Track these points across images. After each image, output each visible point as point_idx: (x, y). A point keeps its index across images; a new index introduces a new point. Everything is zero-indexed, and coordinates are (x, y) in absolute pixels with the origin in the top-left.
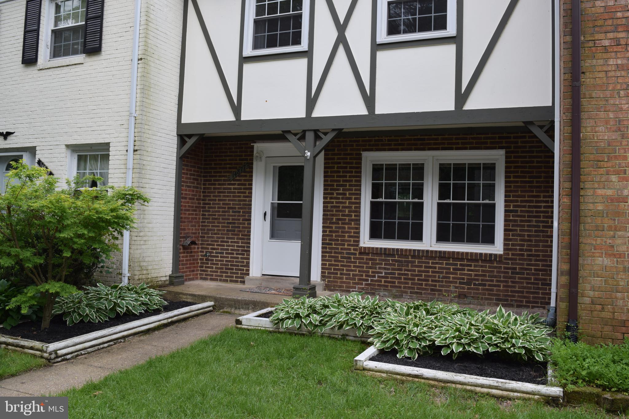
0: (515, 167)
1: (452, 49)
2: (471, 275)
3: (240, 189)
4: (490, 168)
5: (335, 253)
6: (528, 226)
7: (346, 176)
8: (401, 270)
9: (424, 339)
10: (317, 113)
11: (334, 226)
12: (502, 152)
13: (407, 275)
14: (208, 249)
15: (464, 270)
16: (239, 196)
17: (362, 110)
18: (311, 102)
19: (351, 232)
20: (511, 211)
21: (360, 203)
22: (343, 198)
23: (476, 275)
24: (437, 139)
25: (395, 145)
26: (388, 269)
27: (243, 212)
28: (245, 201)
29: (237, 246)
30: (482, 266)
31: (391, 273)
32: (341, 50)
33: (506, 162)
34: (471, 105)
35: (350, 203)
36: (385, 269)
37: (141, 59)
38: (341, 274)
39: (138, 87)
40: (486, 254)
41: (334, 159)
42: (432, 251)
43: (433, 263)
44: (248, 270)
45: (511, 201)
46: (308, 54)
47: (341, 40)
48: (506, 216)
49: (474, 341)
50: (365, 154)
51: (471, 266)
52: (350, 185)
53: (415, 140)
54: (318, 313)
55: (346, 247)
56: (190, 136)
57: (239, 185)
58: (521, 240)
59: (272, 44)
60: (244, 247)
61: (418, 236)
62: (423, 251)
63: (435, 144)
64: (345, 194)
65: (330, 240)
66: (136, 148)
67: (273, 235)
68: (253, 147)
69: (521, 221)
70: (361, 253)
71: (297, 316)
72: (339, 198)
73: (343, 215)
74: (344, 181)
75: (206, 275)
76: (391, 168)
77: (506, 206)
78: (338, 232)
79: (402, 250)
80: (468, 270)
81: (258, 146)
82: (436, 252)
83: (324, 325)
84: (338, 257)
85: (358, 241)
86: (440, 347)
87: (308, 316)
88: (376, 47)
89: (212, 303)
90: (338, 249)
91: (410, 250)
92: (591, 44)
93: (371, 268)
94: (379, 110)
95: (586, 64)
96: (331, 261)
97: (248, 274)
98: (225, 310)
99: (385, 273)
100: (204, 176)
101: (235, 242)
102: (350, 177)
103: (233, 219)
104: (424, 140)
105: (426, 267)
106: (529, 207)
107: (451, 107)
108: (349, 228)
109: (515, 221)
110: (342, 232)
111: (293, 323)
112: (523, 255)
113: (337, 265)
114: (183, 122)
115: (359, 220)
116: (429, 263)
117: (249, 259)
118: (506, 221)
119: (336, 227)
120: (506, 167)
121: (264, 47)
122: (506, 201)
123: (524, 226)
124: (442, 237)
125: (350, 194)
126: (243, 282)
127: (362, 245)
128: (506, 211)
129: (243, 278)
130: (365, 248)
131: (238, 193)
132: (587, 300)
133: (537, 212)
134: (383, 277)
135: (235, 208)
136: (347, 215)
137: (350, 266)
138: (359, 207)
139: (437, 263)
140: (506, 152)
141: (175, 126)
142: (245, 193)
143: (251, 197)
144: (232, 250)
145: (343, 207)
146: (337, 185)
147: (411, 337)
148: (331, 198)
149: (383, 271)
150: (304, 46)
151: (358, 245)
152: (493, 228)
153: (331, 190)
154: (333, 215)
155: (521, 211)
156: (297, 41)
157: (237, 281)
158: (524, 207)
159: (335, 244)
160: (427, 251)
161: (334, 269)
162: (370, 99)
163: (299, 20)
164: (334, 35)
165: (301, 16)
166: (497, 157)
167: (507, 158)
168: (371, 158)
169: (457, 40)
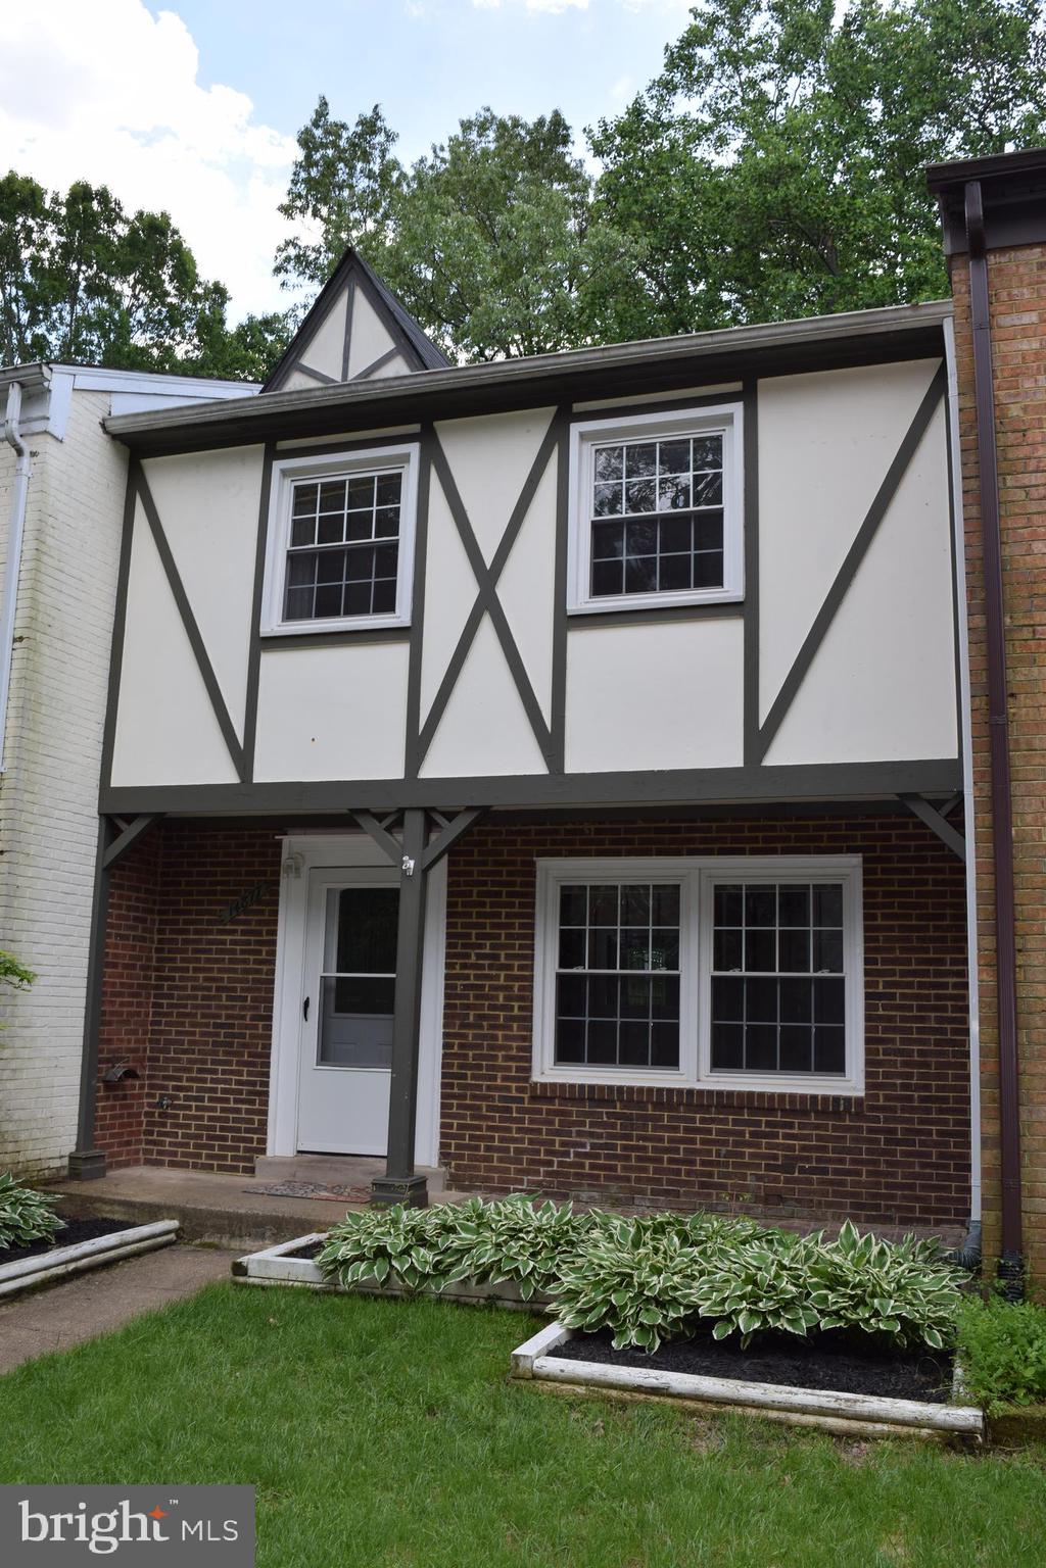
0: (887, 894)
1: (735, 628)
2: (791, 1148)
3: (248, 943)
4: (829, 898)
5: (474, 1097)
6: (920, 1031)
7: (498, 915)
8: (629, 1137)
9: (675, 1303)
10: (430, 770)
11: (470, 1033)
12: (856, 860)
13: (645, 1149)
14: (165, 1088)
15: (775, 1136)
16: (245, 961)
17: (535, 765)
18: (418, 744)
19: (510, 1048)
20: (880, 996)
21: (531, 978)
22: (491, 967)
23: (804, 1148)
24: (709, 830)
25: (612, 842)
26: (599, 1136)
27: (254, 999)
28: (258, 971)
29: (239, 1082)
30: (817, 1127)
31: (606, 1146)
32: (487, 629)
33: (866, 883)
34: (779, 755)
35: (507, 978)
36: (591, 1135)
37: (21, 639)
38: (488, 1148)
39: (12, 704)
40: (825, 1098)
41: (470, 874)
42: (701, 1092)
43: (703, 1121)
44: (264, 1141)
45: (880, 973)
46: (411, 634)
47: (487, 604)
48: (868, 1007)
49: (788, 1305)
50: (542, 863)
51: (791, 1126)
52: (509, 936)
53: (658, 830)
54: (432, 1246)
55: (499, 1082)
56: (130, 818)
57: (244, 933)
58: (905, 1064)
59: (327, 609)
60: (254, 1084)
61: (667, 1055)
62: (680, 1091)
63: (704, 840)
64: (496, 957)
65: (461, 1067)
67: (326, 1055)
68: (279, 844)
69: (904, 1019)
70: (533, 1099)
71: (381, 1252)
72: (482, 967)
73: (492, 1007)
74: (494, 926)
75: (160, 1153)
76: (604, 896)
77: (867, 985)
78: (480, 1047)
79: (630, 1089)
80: (787, 1136)
81: (292, 843)
82: (710, 1093)
83: (445, 1273)
84: (479, 1108)
85: (529, 1070)
86: (710, 1322)
87: (406, 1252)
88: (566, 622)
89: (174, 1224)
90: (479, 1087)
91: (650, 1090)
92: (1027, 634)
93: (557, 1133)
96: (463, 1117)
97: (263, 1151)
98: (206, 1240)
99: (593, 1146)
100: (160, 913)
101: (232, 1072)
102: (508, 916)
103: (228, 1017)
104: (677, 830)
105: (687, 1130)
106: (921, 985)
107: (737, 761)
108: (506, 1038)
109: (890, 1019)
110: (491, 1047)
111: (370, 1269)
112: (910, 1099)
113: (479, 1128)
114: (114, 783)
115: (530, 1019)
116: (693, 1120)
117: (265, 1113)
118: (868, 1018)
119: (475, 1036)
120: (866, 895)
121: (308, 616)
122: (867, 973)
123: (909, 1030)
124: (724, 1057)
125: (508, 956)
126: (251, 1171)
127: (536, 1078)
128: (868, 996)
129: (250, 1160)
130: (544, 1086)
131: (243, 952)
133: (938, 997)
134: (586, 1155)
135: (234, 989)
136: (503, 1008)
137: (509, 1130)
138: (531, 988)
139: (713, 1121)
140: (866, 860)
141: (96, 793)
142: (259, 952)
143: (273, 963)
144: (224, 1091)
145: (492, 988)
146: (478, 936)
147: (645, 1301)
148: (464, 966)
149: (588, 1141)
150: (402, 616)
151: (527, 1079)
152: (839, 1035)
153: (464, 946)
154: (468, 1007)
155: (904, 996)
156: (387, 604)
157: (234, 1169)
158: (910, 985)
159: (474, 1077)
160: (690, 1092)
161: (472, 1137)
162: (551, 742)
163: (388, 557)
164: (471, 591)
165: (395, 546)
166: (845, 869)
167: (866, 872)
168: (554, 872)
169: (747, 609)
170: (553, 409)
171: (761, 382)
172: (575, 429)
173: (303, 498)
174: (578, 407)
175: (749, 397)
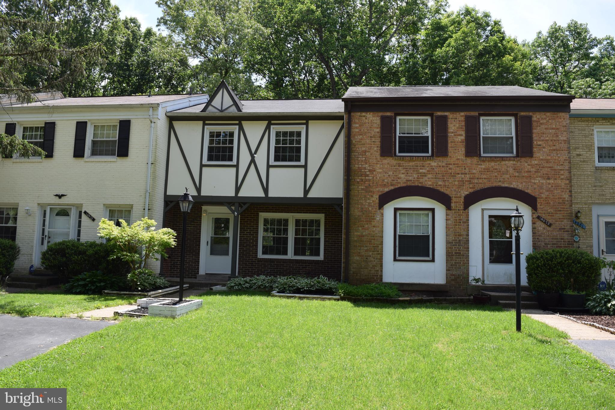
0: (329, 222)
2: (310, 270)
3: (194, 229)
4: (318, 222)
5: (245, 261)
6: (334, 248)
7: (251, 224)
8: (278, 269)
9: (295, 286)
10: (240, 195)
11: (245, 248)
12: (323, 215)
13: (281, 271)
14: (175, 260)
15: (306, 268)
16: (194, 233)
17: (262, 195)
18: (238, 189)
19: (253, 251)
20: (327, 241)
21: (258, 237)
22: (249, 235)
23: (312, 270)
24: (295, 208)
25: (275, 210)
26: (271, 268)
27: (196, 241)
28: (197, 235)
29: (192, 259)
30: (315, 266)
31: (272, 270)
32: (253, 166)
33: (325, 219)
35: (253, 237)
36: (270, 268)
37: (153, 164)
38: (248, 271)
39: (151, 177)
40: (316, 260)
41: (245, 215)
42: (292, 260)
44: (198, 271)
45: (327, 237)
46: (237, 166)
47: (253, 161)
48: (325, 243)
49: (312, 286)
50: (260, 214)
51: (309, 266)
52: (253, 228)
53: (284, 208)
54: (248, 283)
55: (251, 258)
56: (171, 202)
57: (193, 227)
58: (331, 254)
59: (217, 159)
60: (196, 259)
61: (285, 253)
62: (288, 259)
63: (293, 210)
64: (251, 233)
65: (243, 255)
66: (149, 208)
67: (212, 253)
68: (202, 208)
69: (331, 245)
70: (258, 261)
71: (240, 284)
72: (247, 235)
73: (249, 243)
74: (250, 226)
75: (173, 275)
76: (273, 221)
77: (325, 239)
78: (247, 251)
79: (278, 259)
80: (308, 268)
81: (204, 208)
82: (294, 260)
83: (252, 287)
84: (246, 263)
85: (257, 255)
86: (300, 289)
87: (244, 284)
88: (269, 166)
89: (188, 285)
90: (247, 259)
91: (282, 259)
92: (353, 180)
93: (263, 268)
94: (271, 195)
95: (352, 187)
96: (243, 265)
97: (198, 273)
98: (195, 288)
100: (173, 222)
101: (191, 257)
102: (253, 224)
103: (190, 245)
104: (289, 208)
105: (289, 267)
106: (335, 239)
107: (302, 196)
108: (252, 249)
109: (329, 245)
110: (249, 251)
111: (238, 287)
112: (332, 260)
113: (246, 267)
114: (168, 194)
115: (257, 245)
116: (291, 265)
117: (199, 265)
118: (324, 245)
119: (246, 249)
120: (325, 222)
121: (213, 161)
122: (325, 237)
123: (332, 248)
124: (296, 254)
125: (253, 233)
126: (196, 278)
127: (258, 257)
128: (325, 241)
129: (195, 275)
130: (260, 259)
131: (193, 231)
132: (351, 272)
133: (338, 241)
134: (269, 272)
135: (191, 239)
136: (252, 243)
137: (253, 268)
138: (258, 239)
139: (294, 265)
140: (325, 215)
141: (163, 196)
142: (197, 231)
143: (200, 233)
144: (189, 261)
145: (249, 239)
146: (247, 228)
147: (289, 286)
148: (243, 234)
149: (269, 269)
150: (234, 162)
151: (257, 257)
152: (319, 249)
153: (244, 230)
154: (244, 243)
155: (331, 241)
156: (231, 159)
157: (191, 278)
158: (333, 239)
159: (246, 257)
160: (290, 259)
161: (245, 269)
162: (266, 190)
163: (231, 149)
164: (249, 158)
165: (232, 147)
166: (321, 217)
167: (325, 217)
168: (263, 215)
169: (305, 167)
170: (267, 122)
171: (309, 121)
172: (272, 127)
173: (212, 135)
174: (273, 122)
175: (307, 124)
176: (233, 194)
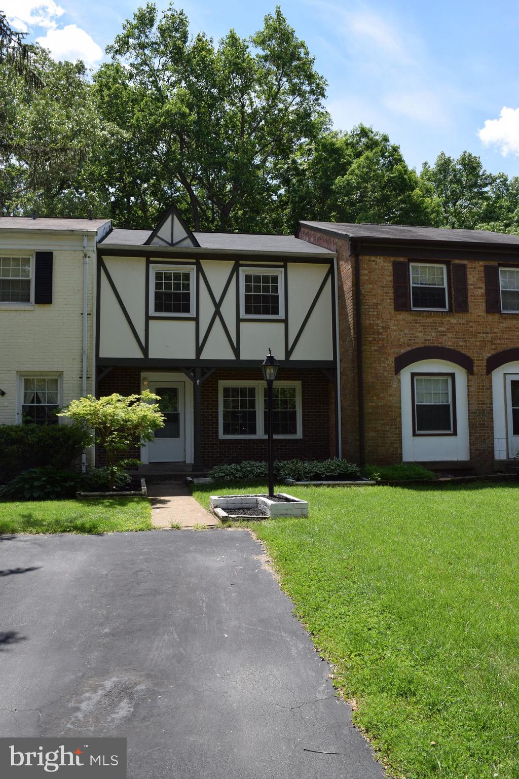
0: (308, 390)
1: (283, 326)
2: (286, 451)
4: (293, 391)
5: (203, 444)
6: (315, 423)
7: (208, 395)
8: (246, 452)
10: (202, 357)
12: (300, 382)
13: (249, 454)
15: (282, 449)
17: (232, 357)
18: (199, 349)
19: (212, 431)
20: (305, 415)
21: (217, 412)
22: (207, 409)
23: (289, 452)
25: (240, 376)
26: (238, 452)
30: (292, 446)
32: (217, 319)
33: (302, 388)
35: (211, 412)
36: (236, 452)
37: (90, 314)
38: (208, 457)
39: (89, 333)
40: (292, 440)
42: (263, 440)
43: (264, 446)
45: (306, 409)
46: (196, 319)
47: (217, 313)
48: (303, 417)
50: (220, 382)
51: (286, 446)
52: (212, 401)
53: (251, 374)
55: (210, 440)
56: (106, 367)
58: (312, 431)
59: (168, 310)
61: (253, 431)
62: (258, 440)
64: (209, 407)
66: (88, 376)
67: (157, 435)
68: (140, 375)
69: (311, 420)
70: (220, 443)
72: (204, 409)
73: (208, 420)
74: (207, 398)
76: (235, 390)
77: (303, 412)
78: (205, 430)
80: (284, 449)
82: (265, 440)
85: (217, 436)
88: (239, 320)
90: (204, 441)
91: (251, 439)
93: (227, 452)
99: (237, 454)
102: (211, 395)
105: (261, 449)
107: (283, 358)
108: (212, 428)
110: (208, 431)
112: (314, 438)
113: (205, 452)
114: (101, 356)
115: (218, 423)
116: (262, 446)
117: (140, 452)
119: (203, 428)
120: (302, 391)
121: (162, 311)
122: (303, 409)
123: (313, 423)
124: (266, 432)
125: (212, 406)
126: (136, 469)
127: (220, 438)
128: (303, 415)
130: (223, 440)
133: (319, 415)
136: (211, 420)
137: (213, 452)
140: (302, 383)
141: (95, 359)
145: (208, 415)
146: (203, 401)
150: (193, 314)
151: (218, 438)
152: (295, 425)
155: (313, 415)
156: (187, 309)
159: (203, 439)
161: (203, 455)
162: (236, 351)
163: (187, 297)
164: (213, 309)
165: (189, 294)
166: (297, 385)
167: (302, 385)
168: (223, 384)
169: (285, 321)
170: (234, 262)
171: (288, 263)
172: (241, 269)
173: (159, 276)
174: (241, 262)
175: (285, 267)
176: (192, 356)
